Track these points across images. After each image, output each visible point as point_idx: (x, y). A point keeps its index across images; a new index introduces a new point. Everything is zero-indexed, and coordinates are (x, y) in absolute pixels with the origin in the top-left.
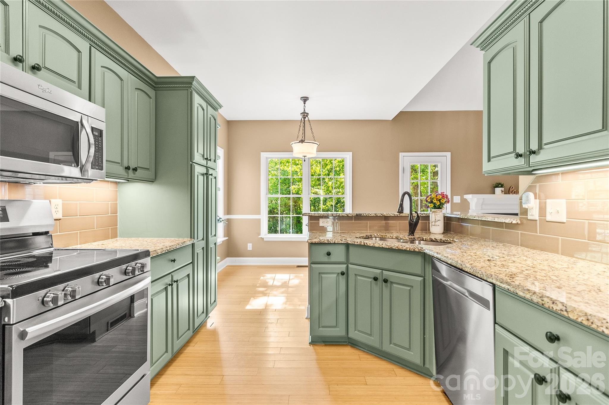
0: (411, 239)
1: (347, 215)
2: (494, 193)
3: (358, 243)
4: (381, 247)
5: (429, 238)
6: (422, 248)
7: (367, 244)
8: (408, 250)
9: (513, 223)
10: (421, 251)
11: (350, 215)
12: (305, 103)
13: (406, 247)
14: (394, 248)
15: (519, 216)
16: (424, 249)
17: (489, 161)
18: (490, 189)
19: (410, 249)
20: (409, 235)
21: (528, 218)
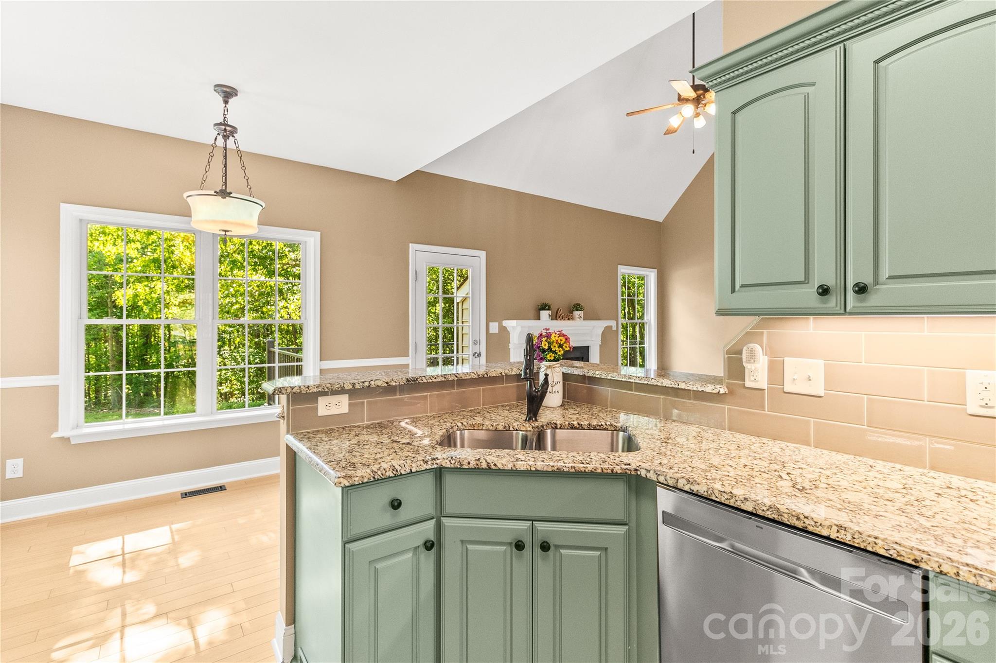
0: (537, 429)
1: (387, 383)
2: (539, 318)
3: (471, 466)
4: (533, 469)
5: (567, 423)
6: (629, 464)
7: (495, 465)
8: (599, 471)
9: (721, 393)
10: (627, 471)
11: (394, 384)
12: (226, 102)
13: (593, 466)
14: (566, 470)
15: (726, 381)
16: (633, 466)
17: (733, 290)
18: (532, 313)
19: (604, 470)
20: (528, 419)
21: (746, 386)
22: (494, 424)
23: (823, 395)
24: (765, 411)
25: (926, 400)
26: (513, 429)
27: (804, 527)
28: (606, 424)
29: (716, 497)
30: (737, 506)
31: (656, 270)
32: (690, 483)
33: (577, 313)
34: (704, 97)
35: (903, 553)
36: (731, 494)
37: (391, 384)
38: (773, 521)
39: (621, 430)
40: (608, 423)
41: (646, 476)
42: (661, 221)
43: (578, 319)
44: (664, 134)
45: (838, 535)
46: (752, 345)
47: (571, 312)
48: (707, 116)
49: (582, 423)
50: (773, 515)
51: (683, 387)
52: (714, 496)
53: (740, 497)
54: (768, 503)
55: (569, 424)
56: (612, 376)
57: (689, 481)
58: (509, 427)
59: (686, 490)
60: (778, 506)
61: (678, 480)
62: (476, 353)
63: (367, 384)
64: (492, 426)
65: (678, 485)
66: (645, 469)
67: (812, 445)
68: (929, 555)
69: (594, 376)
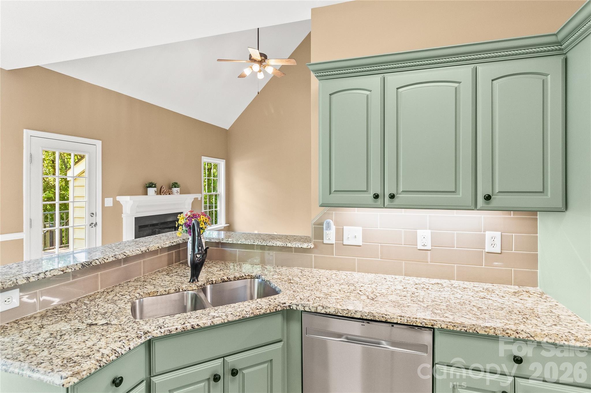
0: (200, 287)
1: (63, 271)
2: (146, 194)
3: (179, 330)
4: (226, 321)
5: (220, 279)
6: (285, 303)
7: (198, 325)
8: (268, 312)
9: (311, 247)
10: (284, 308)
11: (70, 271)
13: (264, 310)
14: (248, 316)
15: (313, 240)
16: (287, 304)
17: (330, 193)
18: (141, 190)
19: (271, 310)
20: (192, 281)
21: (324, 243)
22: (167, 289)
23: (361, 245)
24: (334, 255)
25: (403, 244)
26: (182, 291)
27: (386, 321)
28: (245, 275)
29: (341, 314)
30: (352, 316)
31: (225, 160)
32: (325, 308)
33: (175, 190)
34: (264, 61)
35: (427, 323)
36: (348, 310)
37: (67, 271)
38: (371, 320)
39: (255, 277)
40: (247, 274)
41: (297, 309)
42: (228, 129)
43: (176, 194)
44: (239, 77)
45: (401, 321)
46: (329, 220)
47: (170, 188)
48: (265, 73)
49: (230, 277)
50: (371, 317)
51: (289, 246)
52: (339, 313)
53: (353, 311)
54: (367, 311)
55: (221, 279)
56: (241, 242)
57: (324, 307)
58: (179, 289)
59: (322, 313)
60: (372, 312)
61: (317, 308)
62: (92, 223)
63: (42, 276)
64: (165, 291)
65: (318, 310)
66: (295, 304)
67: (356, 271)
68: (436, 321)
69: (228, 242)
